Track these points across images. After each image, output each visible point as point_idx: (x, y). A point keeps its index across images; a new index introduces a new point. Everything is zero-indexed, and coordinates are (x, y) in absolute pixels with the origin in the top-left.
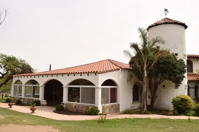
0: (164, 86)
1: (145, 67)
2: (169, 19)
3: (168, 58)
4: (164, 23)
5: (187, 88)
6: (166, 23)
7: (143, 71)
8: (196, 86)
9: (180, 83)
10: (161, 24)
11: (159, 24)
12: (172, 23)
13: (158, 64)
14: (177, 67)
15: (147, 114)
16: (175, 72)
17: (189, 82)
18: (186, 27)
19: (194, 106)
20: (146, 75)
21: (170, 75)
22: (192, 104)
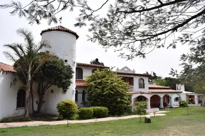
0: (52, 91)
1: (30, 70)
2: (63, 27)
3: (54, 62)
4: (57, 30)
5: (75, 93)
6: (59, 30)
7: (27, 75)
8: (84, 91)
9: (68, 89)
10: (54, 30)
11: (51, 30)
12: (64, 31)
13: (44, 68)
14: (63, 72)
15: (28, 121)
16: (61, 77)
17: (77, 87)
18: (77, 37)
19: (78, 110)
20: (30, 79)
21: (56, 80)
22: (76, 108)
